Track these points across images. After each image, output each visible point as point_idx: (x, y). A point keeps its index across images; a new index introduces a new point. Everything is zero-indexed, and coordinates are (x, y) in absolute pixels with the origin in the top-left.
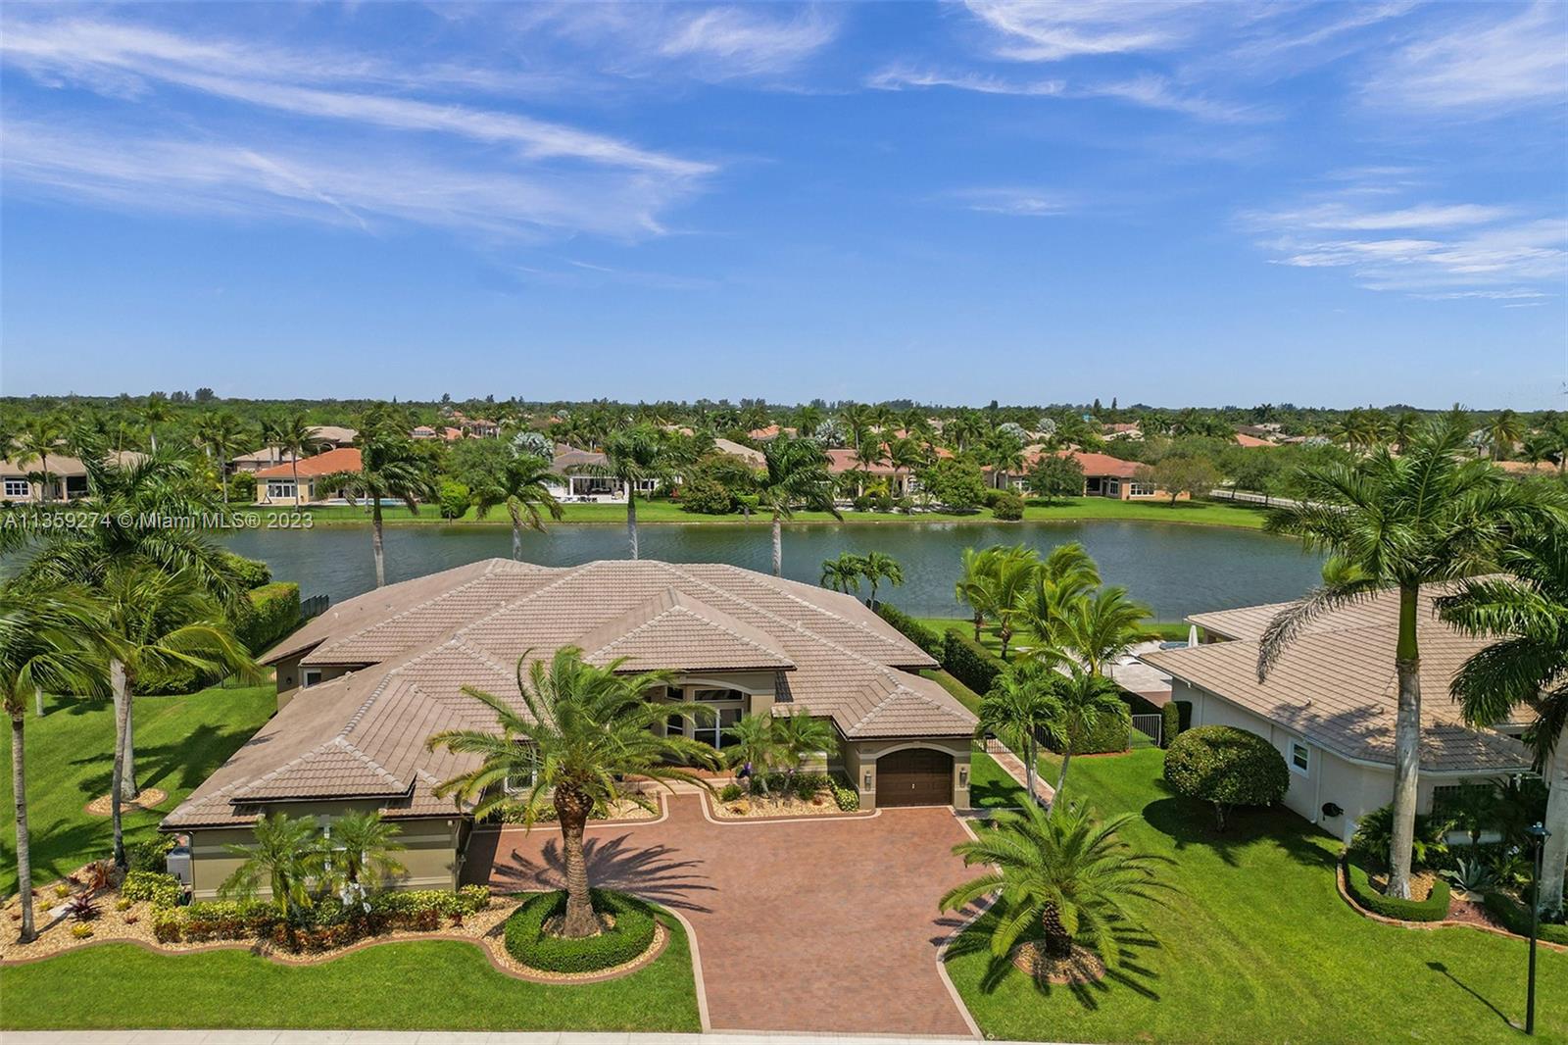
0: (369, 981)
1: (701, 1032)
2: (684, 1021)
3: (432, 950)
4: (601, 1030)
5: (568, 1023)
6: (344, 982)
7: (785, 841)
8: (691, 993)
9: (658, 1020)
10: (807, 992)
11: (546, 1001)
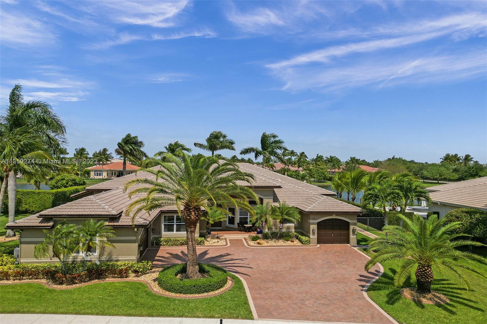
0: (91, 296)
1: (253, 319)
2: (244, 314)
3: (124, 285)
4: (203, 317)
5: (186, 314)
6: (80, 295)
7: (281, 253)
8: (246, 303)
9: (231, 314)
10: (304, 305)
11: (175, 304)
